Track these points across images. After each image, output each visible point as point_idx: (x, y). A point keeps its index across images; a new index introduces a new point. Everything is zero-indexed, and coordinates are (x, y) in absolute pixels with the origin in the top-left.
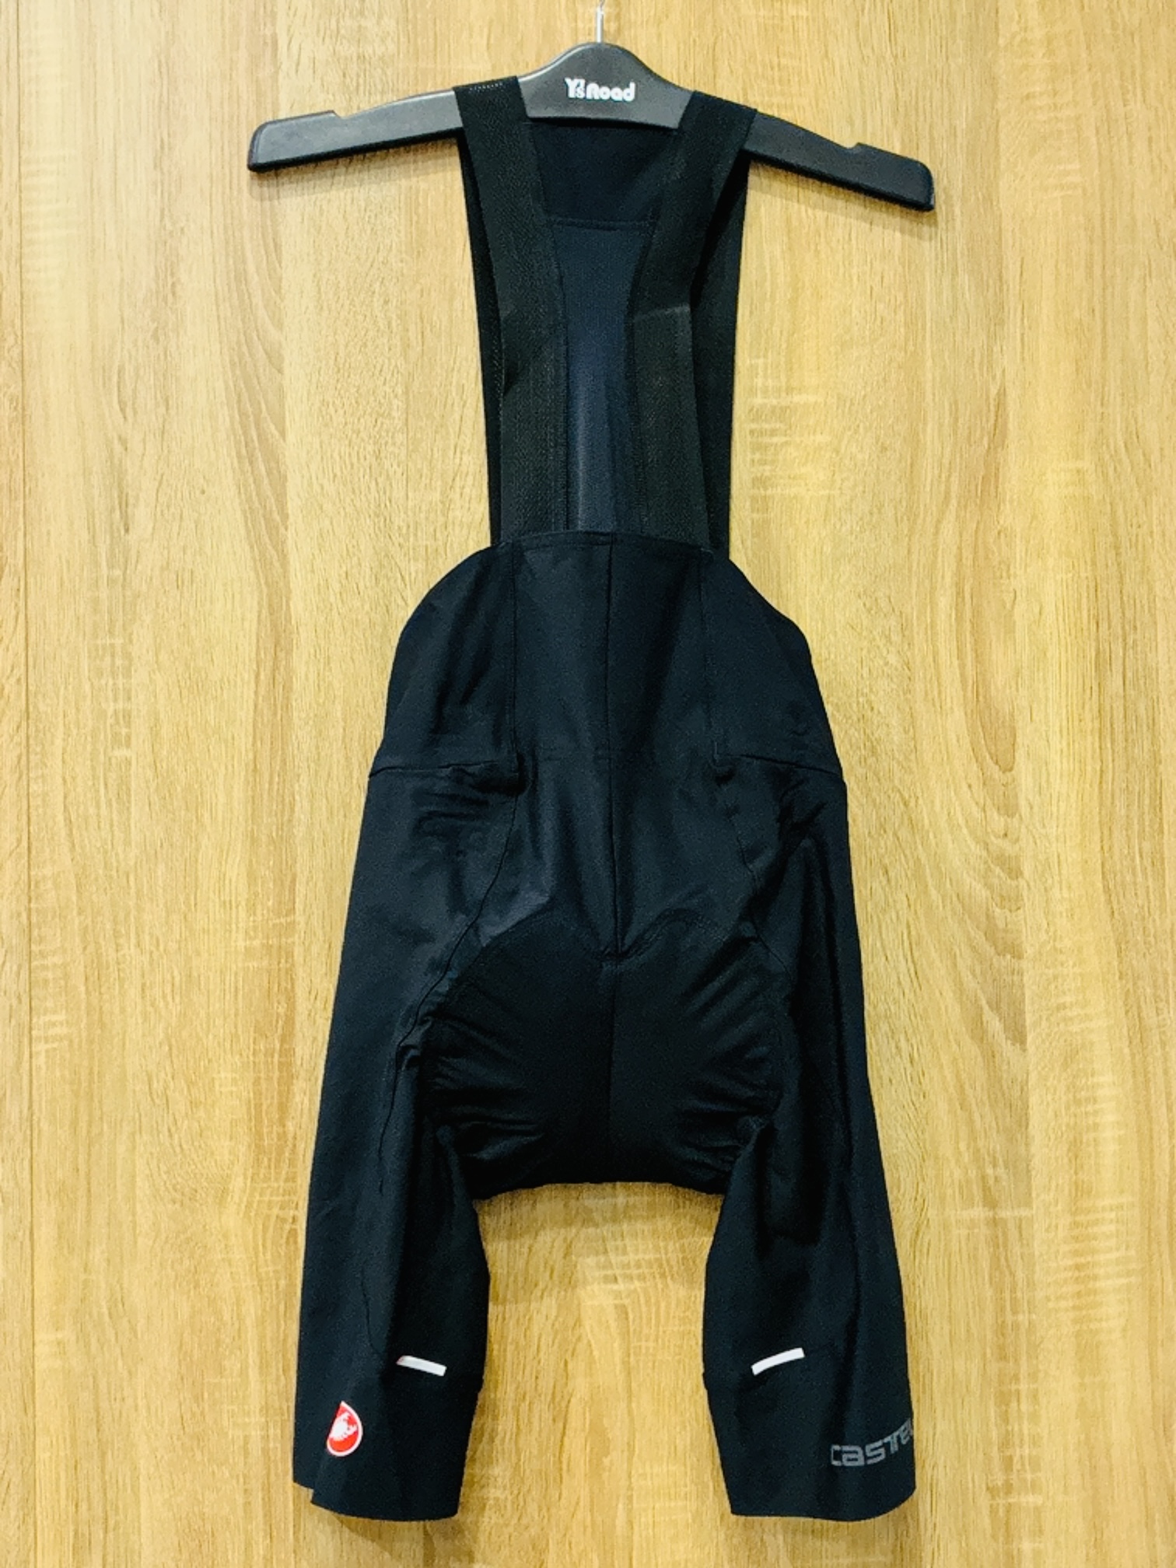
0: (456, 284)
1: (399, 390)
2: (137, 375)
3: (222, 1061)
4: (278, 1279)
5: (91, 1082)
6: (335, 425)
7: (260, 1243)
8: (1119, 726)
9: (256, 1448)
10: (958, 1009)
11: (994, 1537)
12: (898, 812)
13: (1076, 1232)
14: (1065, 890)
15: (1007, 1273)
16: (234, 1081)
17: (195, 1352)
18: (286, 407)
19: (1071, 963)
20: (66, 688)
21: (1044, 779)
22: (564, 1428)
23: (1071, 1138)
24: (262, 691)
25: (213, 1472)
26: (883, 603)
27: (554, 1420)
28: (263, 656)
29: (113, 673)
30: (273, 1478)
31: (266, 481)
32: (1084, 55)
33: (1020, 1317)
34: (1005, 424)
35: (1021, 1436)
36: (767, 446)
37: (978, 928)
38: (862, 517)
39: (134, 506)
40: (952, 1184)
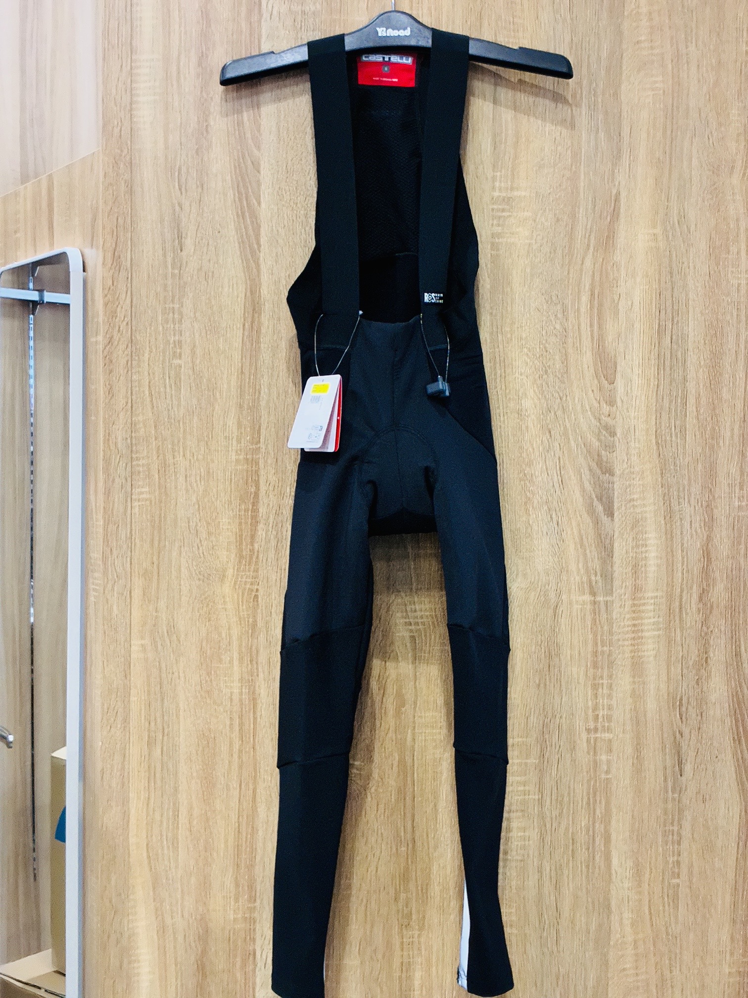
2: (188, 171)
3: (223, 513)
4: (248, 618)
5: (160, 521)
6: (285, 200)
7: (240, 600)
8: (668, 363)
9: (236, 697)
10: (581, 499)
11: (588, 753)
12: (557, 403)
13: (634, 609)
14: (637, 443)
15: (599, 627)
16: (229, 523)
17: (208, 651)
18: (261, 190)
19: (638, 479)
20: (150, 328)
21: (629, 388)
22: (384, 692)
23: (634, 563)
24: (246, 333)
25: (215, 709)
26: (554, 298)
28: (247, 315)
29: (173, 321)
30: (244, 712)
31: (251, 228)
32: (667, 21)
33: (605, 648)
34: (619, 209)
35: (603, 706)
36: (500, 217)
37: (593, 460)
38: (546, 255)
39: (185, 238)
40: (575, 583)
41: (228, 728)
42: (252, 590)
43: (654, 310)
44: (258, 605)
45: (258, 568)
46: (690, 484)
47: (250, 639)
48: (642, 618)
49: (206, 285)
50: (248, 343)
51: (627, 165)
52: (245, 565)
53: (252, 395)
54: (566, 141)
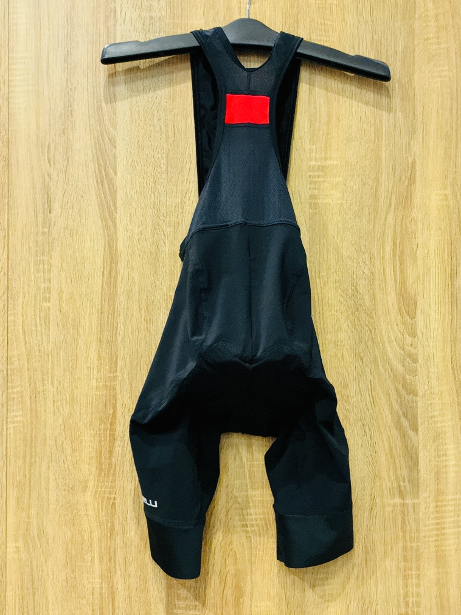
0: (188, 113)
1: (164, 156)
2: (56, 148)
3: (86, 433)
4: (107, 523)
5: (31, 440)
6: (137, 170)
7: (100, 508)
9: (97, 592)
10: (390, 416)
12: (367, 335)
13: (437, 509)
14: (435, 368)
15: (408, 526)
16: (91, 441)
17: (73, 552)
18: (117, 162)
19: (437, 398)
20: (24, 277)
21: (428, 322)
22: (224, 587)
23: (436, 470)
24: (105, 280)
25: (79, 602)
26: (363, 248)
27: (220, 583)
28: (106, 265)
29: (43, 271)
30: (104, 604)
31: (108, 193)
32: (451, 22)
33: (413, 544)
34: (415, 174)
35: (413, 593)
36: (316, 182)
37: (399, 383)
38: (355, 213)
39: (54, 202)
40: (386, 489)
42: (110, 499)
43: (446, 257)
44: (115, 511)
45: (115, 480)
47: (109, 541)
48: (444, 518)
49: (71, 241)
50: (106, 288)
51: (421, 138)
52: (104, 477)
53: (110, 332)
54: (370, 119)
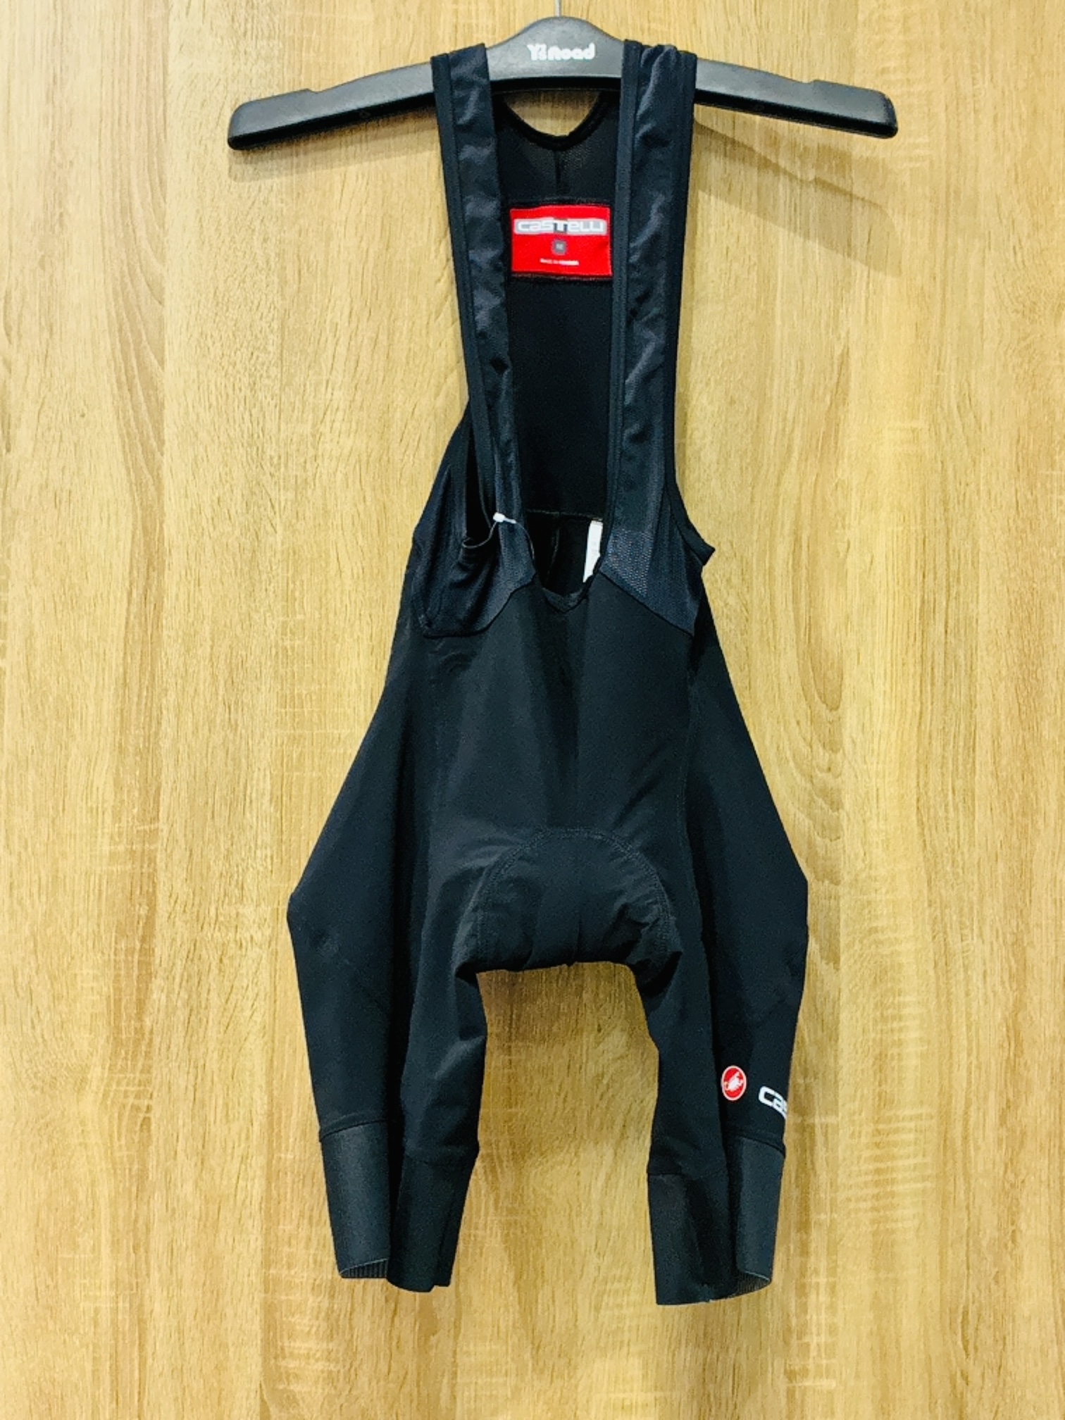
41: (89, 1375)
42: (136, 1109)
43: (913, 572)
44: (150, 1136)
45: (150, 1067)
46: (981, 900)
47: (134, 1204)
48: (893, 1158)
49: (56, 518)
50: (137, 629)
51: (863, 299)
52: (126, 1058)
53: (144, 728)
54: (748, 253)
